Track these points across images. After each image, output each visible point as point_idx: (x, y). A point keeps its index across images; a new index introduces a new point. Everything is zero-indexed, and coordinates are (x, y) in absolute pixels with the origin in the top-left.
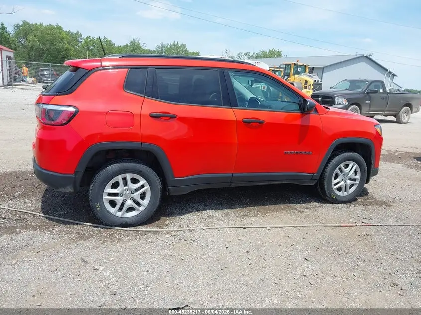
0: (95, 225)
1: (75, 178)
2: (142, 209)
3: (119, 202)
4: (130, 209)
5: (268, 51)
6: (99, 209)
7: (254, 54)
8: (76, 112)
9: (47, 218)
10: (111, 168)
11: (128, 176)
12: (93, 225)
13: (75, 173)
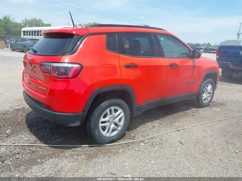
0: (91, 145)
1: (83, 115)
2: (120, 128)
3: (108, 127)
4: (114, 130)
5: (92, 24)
6: (97, 134)
7: (84, 25)
8: (82, 67)
9: (51, 147)
10: (104, 104)
11: (113, 108)
12: (89, 146)
13: (83, 111)
